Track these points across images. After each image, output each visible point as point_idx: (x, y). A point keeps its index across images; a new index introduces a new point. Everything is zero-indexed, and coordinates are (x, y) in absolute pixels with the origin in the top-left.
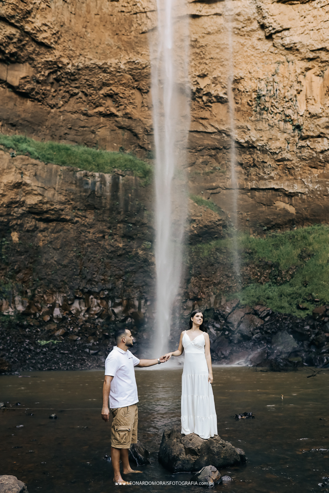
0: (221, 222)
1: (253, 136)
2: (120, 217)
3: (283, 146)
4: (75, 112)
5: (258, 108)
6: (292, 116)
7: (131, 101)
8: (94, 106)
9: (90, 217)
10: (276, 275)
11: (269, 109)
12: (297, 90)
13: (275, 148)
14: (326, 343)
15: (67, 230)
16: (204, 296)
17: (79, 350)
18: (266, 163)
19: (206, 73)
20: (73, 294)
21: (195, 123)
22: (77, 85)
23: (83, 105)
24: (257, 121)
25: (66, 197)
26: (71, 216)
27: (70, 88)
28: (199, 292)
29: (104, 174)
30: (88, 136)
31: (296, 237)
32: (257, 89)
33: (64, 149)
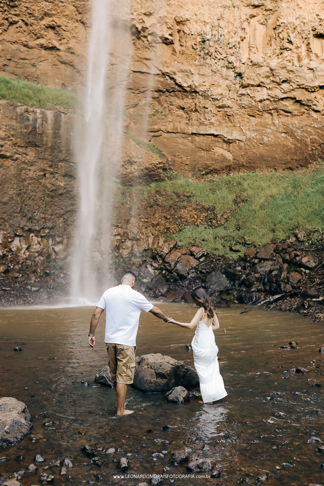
0: (161, 165)
1: (195, 81)
2: (62, 156)
3: (224, 92)
4: (14, 43)
5: (202, 52)
6: (234, 63)
7: (75, 35)
8: (35, 37)
9: (31, 154)
10: (211, 219)
11: (213, 54)
12: (241, 37)
13: (216, 94)
14: (255, 283)
15: (6, 166)
16: (142, 237)
17: (21, 287)
18: (207, 108)
19: (152, 12)
20: (13, 231)
21: (139, 63)
22: (17, 13)
23: (23, 35)
24: (201, 65)
25: (6, 133)
26: (12, 153)
27: (10, 16)
28: (138, 232)
29: (45, 110)
30: (28, 70)
31: (232, 182)
32: (203, 33)
33: (2, 82)
